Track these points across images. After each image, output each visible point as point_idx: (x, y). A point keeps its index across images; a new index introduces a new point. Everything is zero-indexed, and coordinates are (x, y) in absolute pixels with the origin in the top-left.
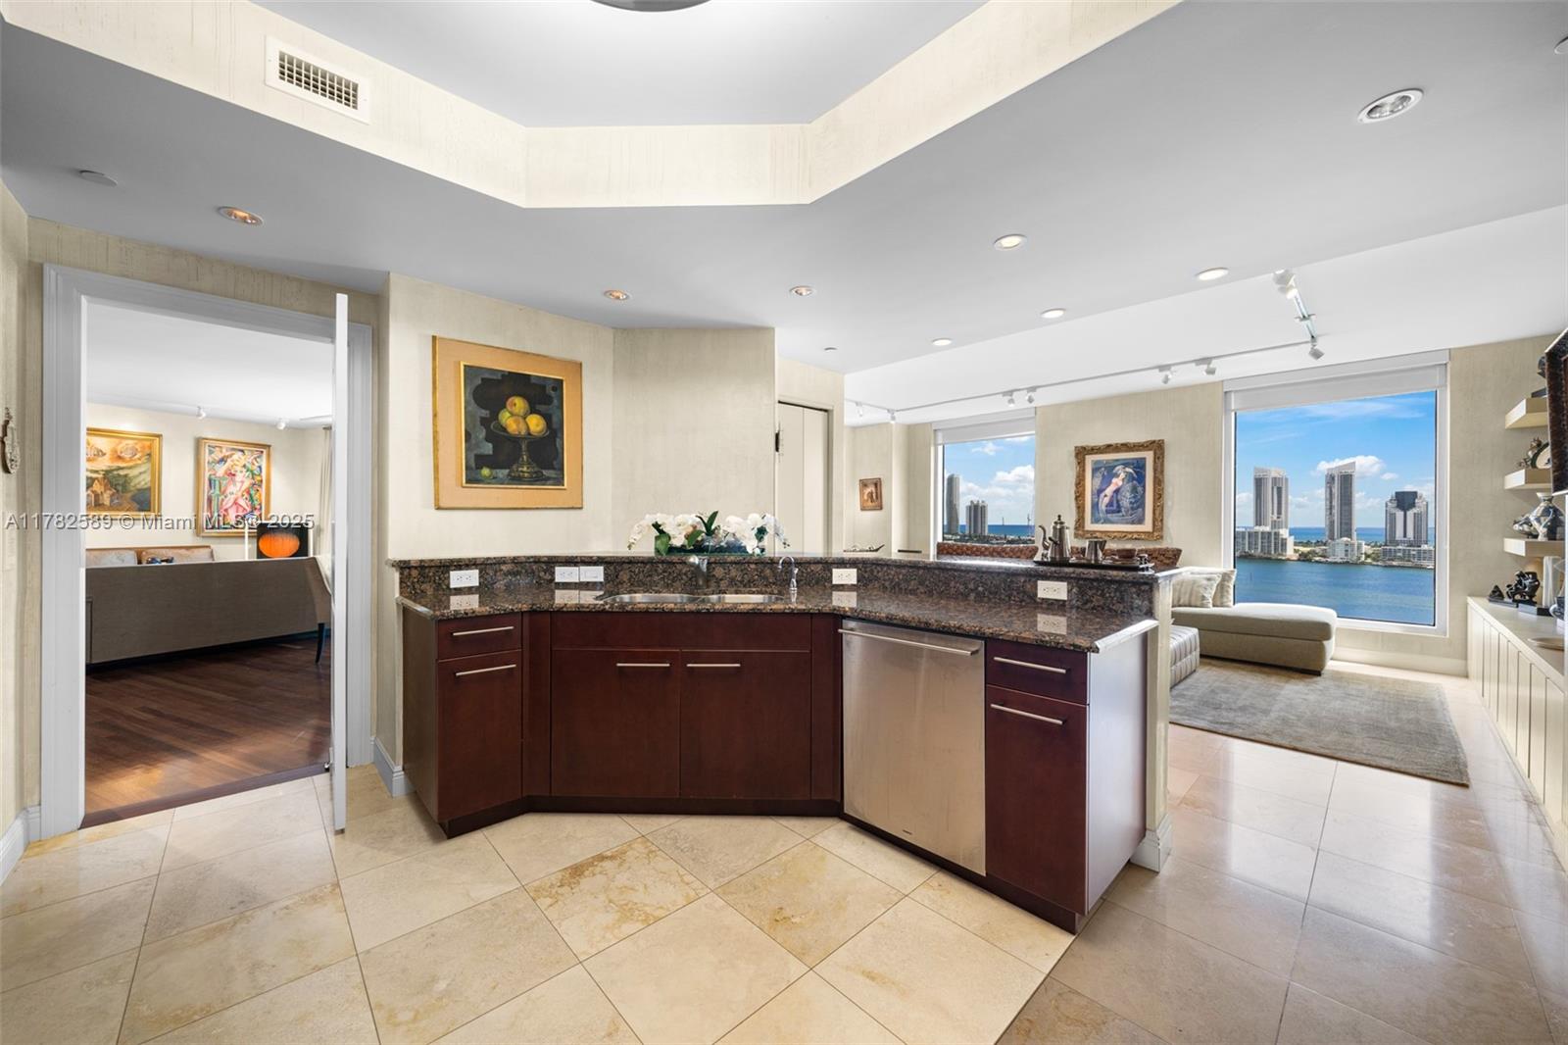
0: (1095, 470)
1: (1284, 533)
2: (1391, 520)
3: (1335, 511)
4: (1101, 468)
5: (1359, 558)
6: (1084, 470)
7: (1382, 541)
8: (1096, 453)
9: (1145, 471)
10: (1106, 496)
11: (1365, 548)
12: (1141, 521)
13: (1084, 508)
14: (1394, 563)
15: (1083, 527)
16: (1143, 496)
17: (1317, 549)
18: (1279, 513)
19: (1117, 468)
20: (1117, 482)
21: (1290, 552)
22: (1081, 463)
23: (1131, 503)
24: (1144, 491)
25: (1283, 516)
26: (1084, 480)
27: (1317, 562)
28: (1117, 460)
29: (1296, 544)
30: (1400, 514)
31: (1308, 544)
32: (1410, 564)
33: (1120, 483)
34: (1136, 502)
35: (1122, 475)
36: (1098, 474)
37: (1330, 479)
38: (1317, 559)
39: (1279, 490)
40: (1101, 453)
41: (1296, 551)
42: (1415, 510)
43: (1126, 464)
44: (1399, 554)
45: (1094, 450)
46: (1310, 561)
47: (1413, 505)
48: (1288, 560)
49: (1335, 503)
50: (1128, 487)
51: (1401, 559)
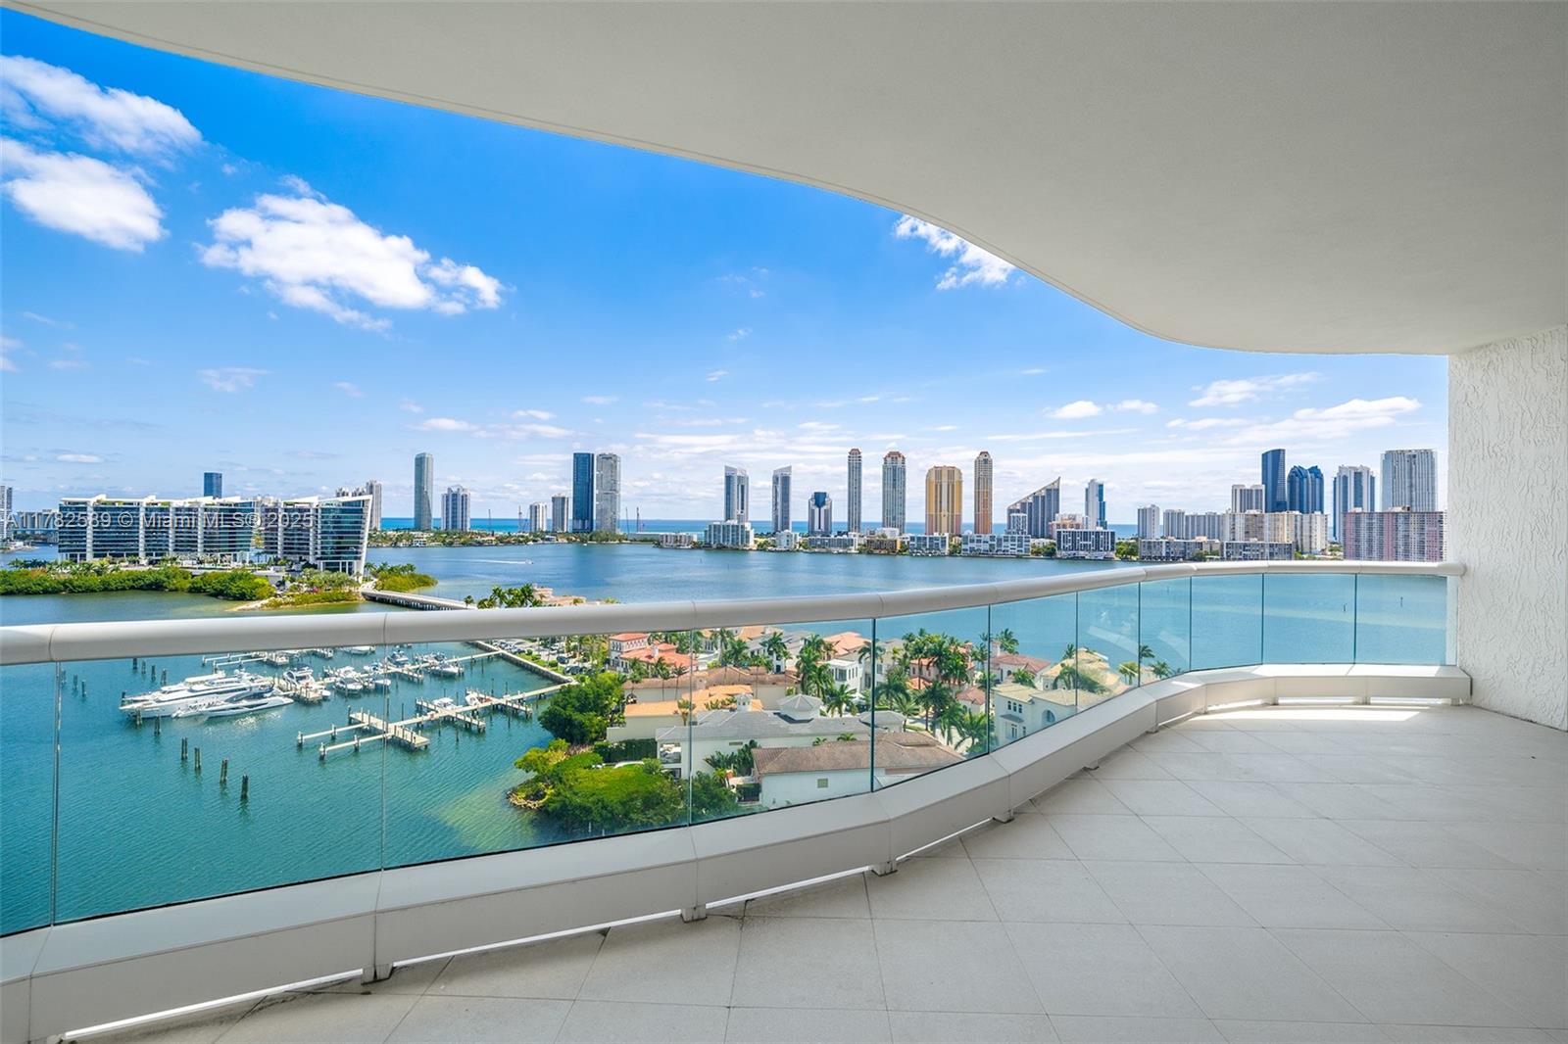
1: (748, 526)
2: (812, 513)
3: (779, 507)
5: (795, 547)
7: (806, 533)
11: (799, 539)
14: (816, 550)
17: (769, 540)
18: (742, 508)
21: (752, 544)
25: (745, 511)
27: (770, 551)
29: (756, 535)
30: (817, 510)
31: (761, 536)
32: (824, 550)
37: (776, 480)
38: (770, 548)
39: (743, 487)
41: (756, 542)
42: (825, 507)
44: (819, 543)
46: (765, 550)
47: (824, 503)
48: (751, 550)
49: (779, 500)
51: (819, 546)
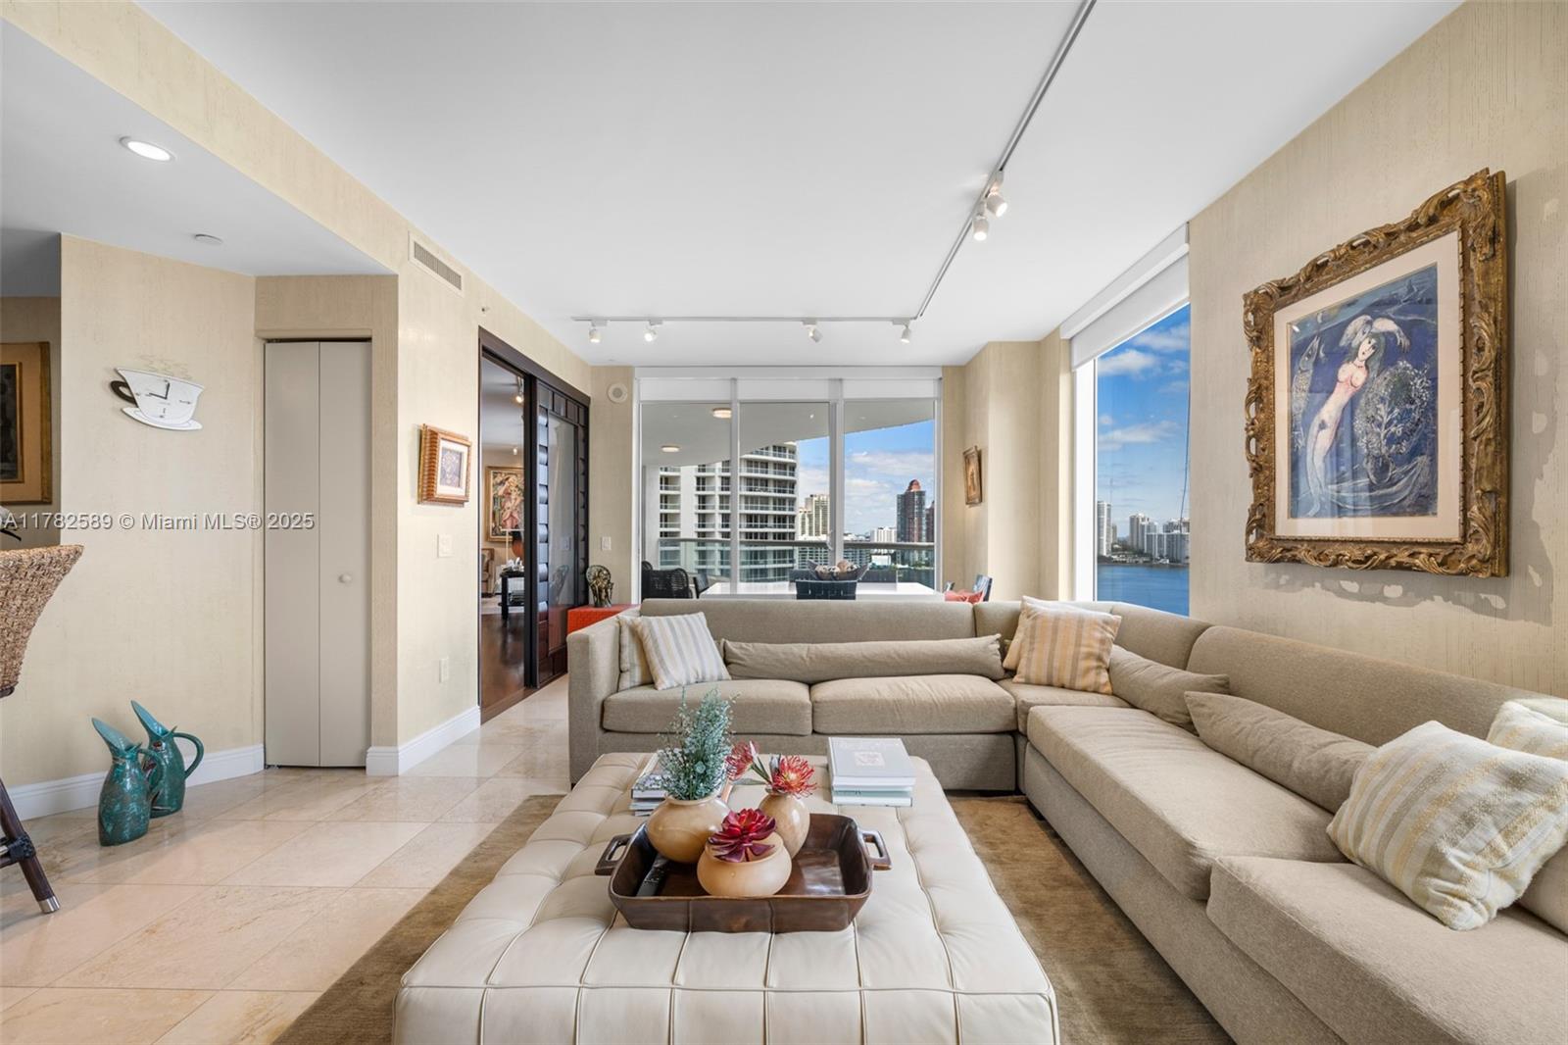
0: (1297, 352)
4: (1307, 342)
6: (1270, 359)
8: (1295, 299)
9: (1434, 315)
10: (1323, 426)
12: (1424, 503)
13: (1272, 469)
15: (1273, 528)
16: (1431, 409)
19: (1350, 330)
20: (1352, 374)
22: (1260, 336)
23: (1391, 440)
24: (1433, 388)
26: (1270, 387)
28: (1351, 304)
33: (1360, 377)
34: (1406, 435)
35: (1366, 349)
36: (1306, 363)
40: (1308, 293)
43: (1377, 306)
45: (1286, 292)
50: (1381, 387)
